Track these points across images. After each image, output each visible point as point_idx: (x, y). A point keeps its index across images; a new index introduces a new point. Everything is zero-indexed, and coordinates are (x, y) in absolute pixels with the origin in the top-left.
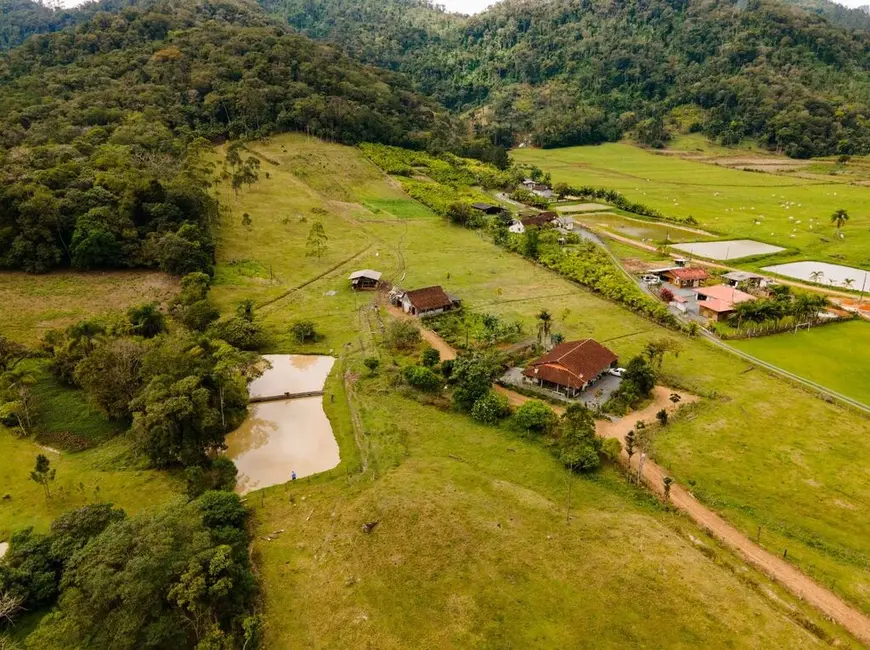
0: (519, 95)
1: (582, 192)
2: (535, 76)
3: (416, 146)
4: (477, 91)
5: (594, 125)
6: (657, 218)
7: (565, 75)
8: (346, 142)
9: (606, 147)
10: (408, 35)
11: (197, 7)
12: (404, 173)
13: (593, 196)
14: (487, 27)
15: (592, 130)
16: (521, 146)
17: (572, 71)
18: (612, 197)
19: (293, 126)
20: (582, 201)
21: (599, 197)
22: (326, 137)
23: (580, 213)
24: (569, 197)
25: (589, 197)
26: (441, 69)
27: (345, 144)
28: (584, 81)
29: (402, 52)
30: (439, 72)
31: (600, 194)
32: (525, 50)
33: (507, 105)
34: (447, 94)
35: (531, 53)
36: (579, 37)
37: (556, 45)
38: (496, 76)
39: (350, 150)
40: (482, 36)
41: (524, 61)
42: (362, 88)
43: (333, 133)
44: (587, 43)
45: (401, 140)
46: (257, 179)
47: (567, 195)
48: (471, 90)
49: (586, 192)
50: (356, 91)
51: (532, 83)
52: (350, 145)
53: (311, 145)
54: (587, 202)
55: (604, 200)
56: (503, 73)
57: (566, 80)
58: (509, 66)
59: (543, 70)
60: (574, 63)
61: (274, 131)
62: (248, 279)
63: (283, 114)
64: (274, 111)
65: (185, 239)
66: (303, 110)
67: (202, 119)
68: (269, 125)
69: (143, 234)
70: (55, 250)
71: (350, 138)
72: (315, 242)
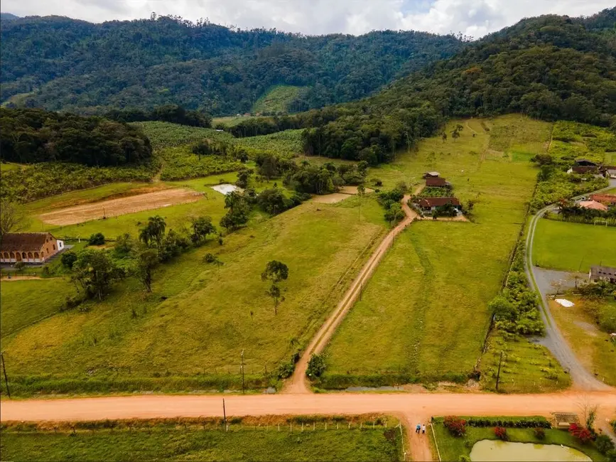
22: (535, 116)
43: (539, 114)
61: (503, 113)
62: (391, 170)
63: (513, 103)
64: (510, 100)
65: (371, 150)
66: (525, 100)
67: (466, 105)
68: (500, 109)
69: (363, 148)
70: (338, 151)
71: (551, 117)
72: (431, 161)
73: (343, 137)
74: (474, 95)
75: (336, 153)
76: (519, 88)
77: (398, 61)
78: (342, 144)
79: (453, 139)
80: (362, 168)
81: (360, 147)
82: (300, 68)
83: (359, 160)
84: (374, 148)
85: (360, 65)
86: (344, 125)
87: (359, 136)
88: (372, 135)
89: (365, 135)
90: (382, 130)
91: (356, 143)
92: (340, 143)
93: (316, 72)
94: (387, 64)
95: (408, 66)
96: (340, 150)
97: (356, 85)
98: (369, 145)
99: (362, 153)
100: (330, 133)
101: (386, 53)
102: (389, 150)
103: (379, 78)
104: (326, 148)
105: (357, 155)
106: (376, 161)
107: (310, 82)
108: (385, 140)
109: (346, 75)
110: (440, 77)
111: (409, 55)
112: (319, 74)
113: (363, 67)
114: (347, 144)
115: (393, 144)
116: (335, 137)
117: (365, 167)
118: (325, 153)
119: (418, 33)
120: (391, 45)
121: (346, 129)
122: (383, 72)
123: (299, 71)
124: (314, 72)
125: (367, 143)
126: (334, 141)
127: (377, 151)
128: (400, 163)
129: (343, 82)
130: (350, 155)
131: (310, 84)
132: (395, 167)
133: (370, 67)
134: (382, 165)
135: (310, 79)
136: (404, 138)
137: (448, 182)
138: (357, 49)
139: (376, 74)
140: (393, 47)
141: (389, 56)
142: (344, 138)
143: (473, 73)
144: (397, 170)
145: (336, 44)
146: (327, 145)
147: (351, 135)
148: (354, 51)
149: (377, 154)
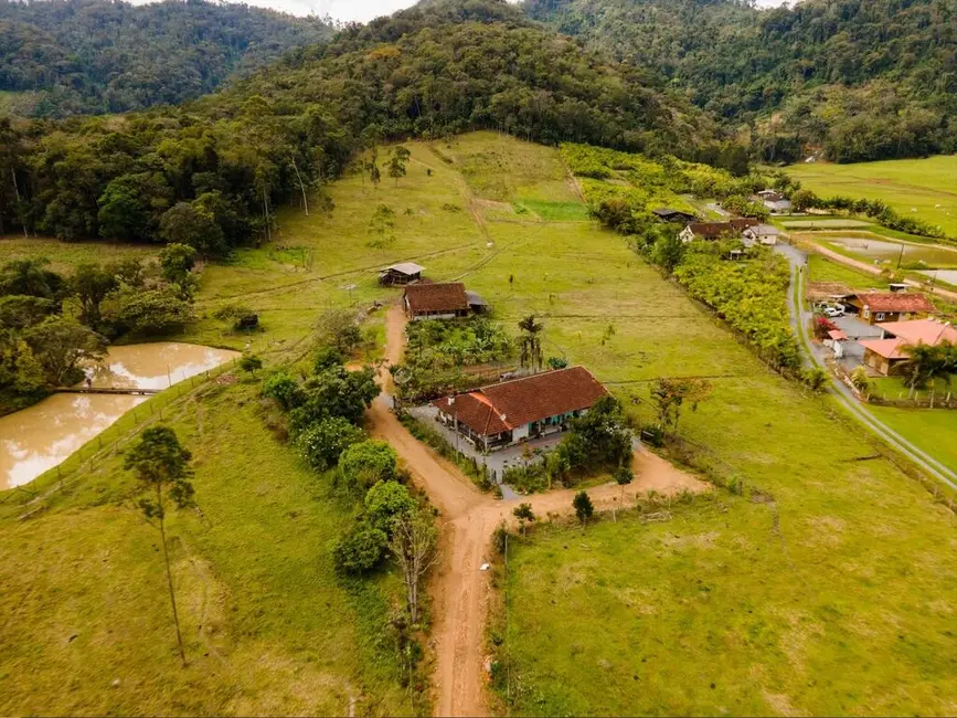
0: (825, 100)
1: (832, 203)
2: (852, 74)
3: (634, 148)
4: (767, 97)
5: (920, 131)
6: (934, 238)
7: (896, 72)
8: (545, 141)
9: (935, 160)
10: (694, 35)
11: (450, 13)
12: (596, 176)
13: (851, 210)
14: (799, 17)
15: (916, 139)
16: (807, 161)
17: (909, 65)
18: (875, 210)
19: (487, 123)
20: (833, 216)
21: (859, 210)
22: (521, 135)
23: (816, 229)
24: (811, 210)
25: (846, 212)
26: (727, 71)
27: (542, 144)
28: (923, 77)
29: (682, 55)
30: (723, 76)
31: (860, 207)
32: (844, 43)
33: (804, 111)
34: (727, 100)
35: (853, 45)
36: (925, 24)
37: (890, 33)
38: (798, 77)
39: (545, 151)
40: (789, 28)
41: (841, 56)
42: (586, 83)
43: (528, 130)
44: (935, 30)
45: (614, 141)
46: (405, 173)
47: (810, 206)
48: (760, 94)
49: (839, 204)
50: (576, 86)
51: (848, 84)
52: (548, 145)
53: (499, 142)
54: (840, 217)
55: (863, 215)
56: (808, 73)
57: (898, 78)
58: (818, 63)
59: (866, 64)
60: (913, 55)
61: (465, 129)
62: (275, 265)
63: (478, 110)
64: (470, 106)
65: (199, 207)
66: (500, 104)
67: (391, 115)
68: (459, 122)
69: (172, 204)
70: (88, 217)
71: (550, 137)
72: (381, 231)
73: (98, 173)
74: (403, 94)
75: (83, 224)
76: (481, 83)
77: (228, 55)
78: (100, 194)
79: (392, 180)
80: (177, 271)
81: (162, 202)
82: (12, 55)
83: (162, 242)
84: (208, 202)
85: (152, 57)
86: (99, 138)
87: (153, 168)
88: (193, 164)
89: (173, 166)
90: (222, 152)
91: (147, 189)
92: (91, 194)
93: (52, 63)
94: (207, 58)
95: (250, 63)
96: (94, 214)
97: (150, 93)
98: (190, 195)
99: (169, 219)
100: (50, 161)
101: (201, 37)
102: (256, 209)
103: (197, 81)
104: (42, 212)
105: (156, 227)
106: (221, 242)
107: (40, 83)
108: (237, 180)
109: (122, 72)
110: (323, 65)
111: (246, 44)
112: (60, 67)
113: (159, 59)
114: (114, 193)
115: (263, 191)
116: (71, 174)
117: (189, 264)
118: (42, 226)
119: (255, 9)
120: (210, 25)
121: (108, 150)
122: (202, 72)
123: (10, 61)
124: (46, 61)
125: (182, 188)
126: (69, 187)
127: (218, 210)
128: (291, 242)
129: (120, 85)
130: (135, 229)
131: (40, 87)
132: (283, 255)
133: (173, 61)
134: (240, 253)
135: (41, 78)
136: (284, 175)
137: (475, 293)
138: (141, 28)
139: (191, 75)
140: (213, 29)
141: (207, 44)
142: (104, 177)
143: (386, 57)
144: (290, 267)
145: (95, 16)
146: (47, 200)
147: (128, 168)
148: (134, 32)
149: (222, 221)
